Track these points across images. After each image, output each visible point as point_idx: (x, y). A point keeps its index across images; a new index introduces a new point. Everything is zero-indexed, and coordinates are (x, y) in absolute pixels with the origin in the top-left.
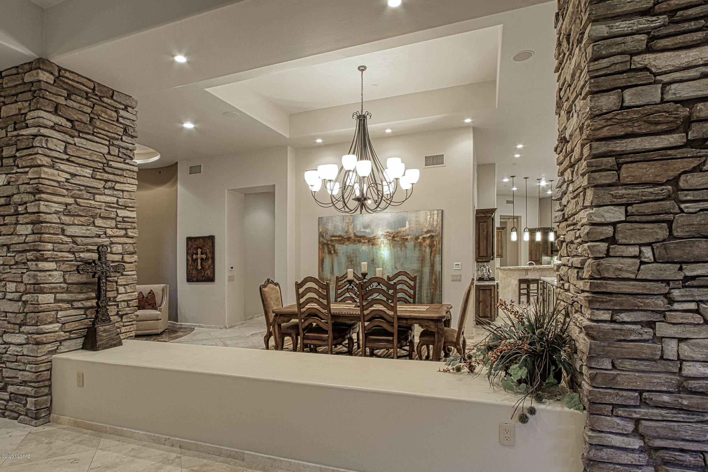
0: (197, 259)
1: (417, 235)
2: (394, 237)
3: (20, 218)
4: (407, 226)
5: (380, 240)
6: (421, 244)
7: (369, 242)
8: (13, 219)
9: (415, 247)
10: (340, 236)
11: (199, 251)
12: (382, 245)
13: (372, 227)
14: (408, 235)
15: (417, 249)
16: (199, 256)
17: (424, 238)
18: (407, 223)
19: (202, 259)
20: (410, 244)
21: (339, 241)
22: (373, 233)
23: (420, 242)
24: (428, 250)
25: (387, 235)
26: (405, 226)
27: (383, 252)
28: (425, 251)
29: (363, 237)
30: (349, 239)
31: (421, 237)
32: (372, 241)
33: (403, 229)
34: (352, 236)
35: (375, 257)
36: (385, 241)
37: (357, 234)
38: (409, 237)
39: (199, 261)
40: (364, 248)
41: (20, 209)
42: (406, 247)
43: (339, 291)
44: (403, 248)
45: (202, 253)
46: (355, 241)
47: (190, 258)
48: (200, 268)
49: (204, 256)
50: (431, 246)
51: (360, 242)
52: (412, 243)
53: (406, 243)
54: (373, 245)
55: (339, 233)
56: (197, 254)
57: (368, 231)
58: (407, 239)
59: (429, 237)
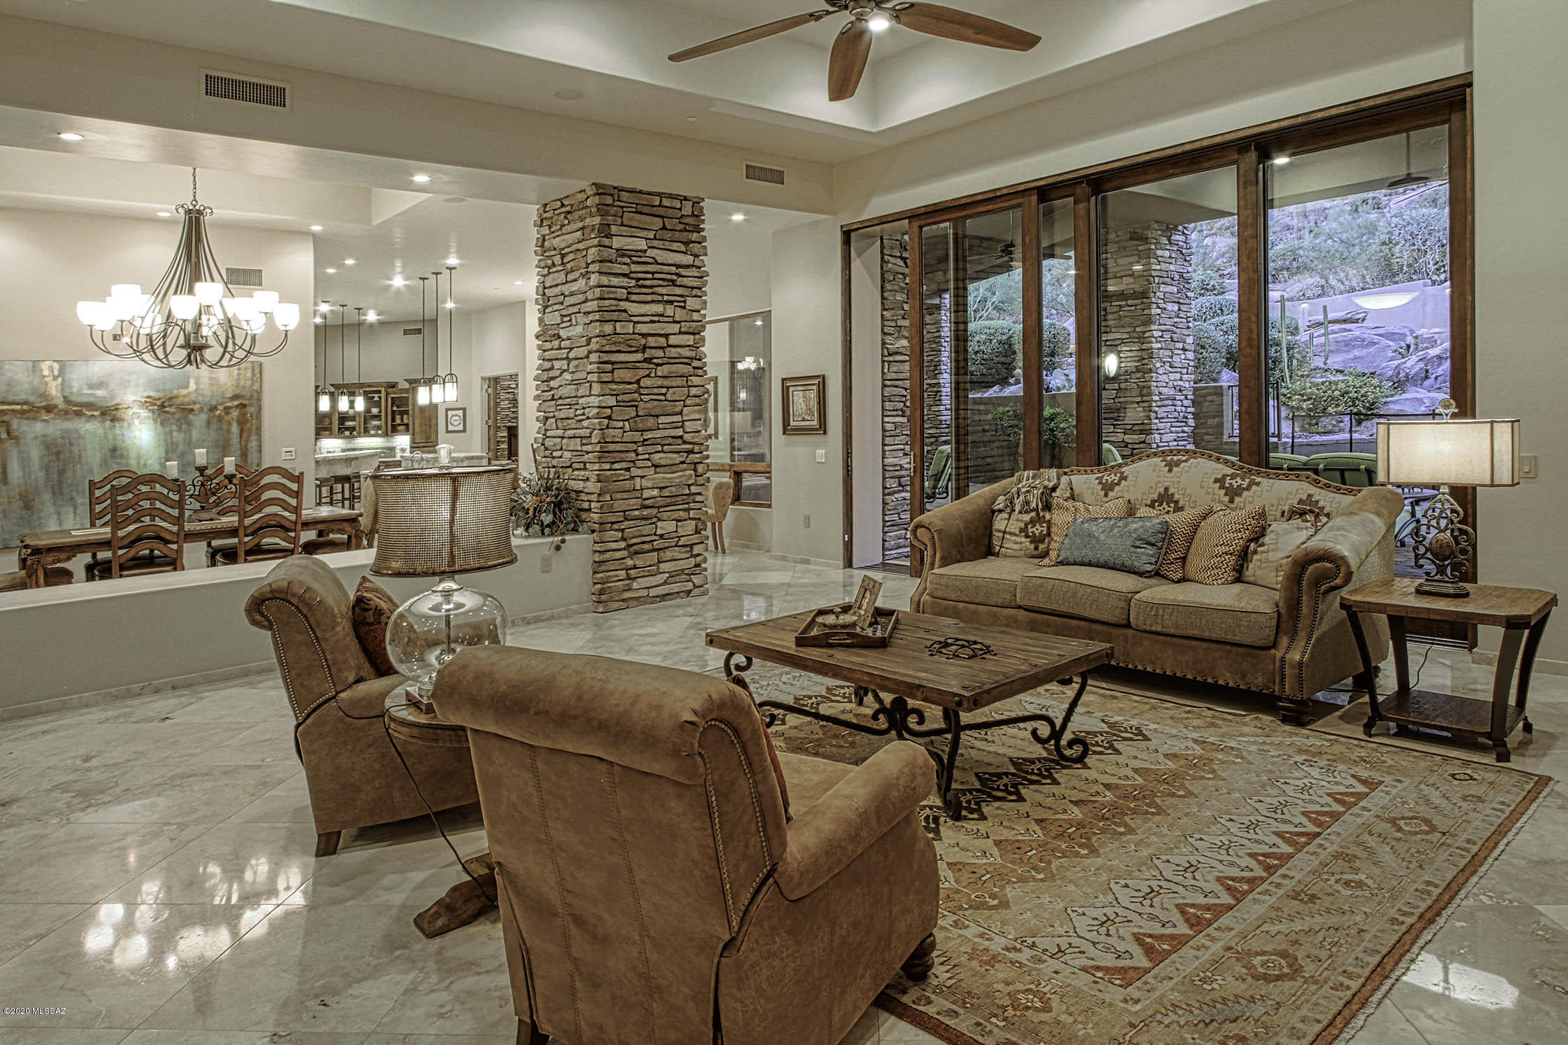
2: (163, 406)
4: (192, 386)
5: (131, 412)
6: (220, 419)
7: (103, 414)
9: (208, 423)
10: (25, 403)
12: (136, 422)
13: (112, 386)
14: (195, 403)
15: (214, 427)
17: (227, 410)
18: (192, 382)
20: (199, 420)
21: (23, 412)
22: (112, 398)
23: (220, 416)
25: (149, 403)
26: (187, 387)
27: (137, 433)
28: (229, 431)
29: (90, 406)
30: (49, 409)
32: (110, 414)
33: (184, 392)
34: (59, 402)
35: (119, 443)
36: (144, 413)
37: (73, 398)
38: (196, 407)
40: (90, 428)
42: (189, 424)
44: (184, 426)
46: (66, 412)
50: (242, 422)
51: (79, 414)
52: (204, 417)
53: (191, 417)
54: (113, 420)
55: (23, 397)
57: (100, 393)
58: (192, 410)
59: (237, 406)
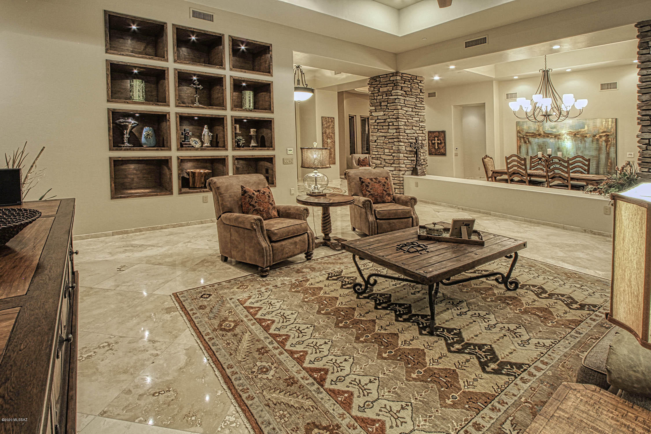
0: (435, 143)
1: (595, 134)
2: (575, 135)
3: (390, 127)
4: (586, 128)
5: (564, 136)
6: (598, 140)
7: (555, 137)
8: (387, 127)
9: (593, 141)
10: (533, 133)
11: (436, 139)
12: (566, 140)
13: (558, 128)
14: (587, 134)
15: (595, 143)
16: (436, 141)
17: (601, 137)
18: (586, 126)
19: (438, 143)
20: (589, 140)
21: (532, 136)
22: (558, 132)
23: (597, 139)
24: (604, 144)
25: (569, 134)
26: (584, 128)
27: (566, 144)
28: (601, 144)
29: (551, 134)
30: (540, 135)
31: (598, 136)
32: (557, 137)
33: (583, 130)
34: (542, 133)
35: (560, 146)
36: (568, 137)
37: (546, 132)
38: (588, 135)
39: (436, 144)
40: (552, 141)
41: (390, 124)
42: (585, 141)
43: (533, 165)
44: (583, 142)
45: (438, 140)
46: (544, 136)
47: (430, 142)
48: (437, 147)
49: (439, 142)
50: (607, 141)
51: (548, 137)
52: (591, 139)
53: (585, 139)
54: (558, 139)
55: (532, 131)
56: (435, 140)
57: (554, 130)
58: (586, 136)
59: (605, 136)
